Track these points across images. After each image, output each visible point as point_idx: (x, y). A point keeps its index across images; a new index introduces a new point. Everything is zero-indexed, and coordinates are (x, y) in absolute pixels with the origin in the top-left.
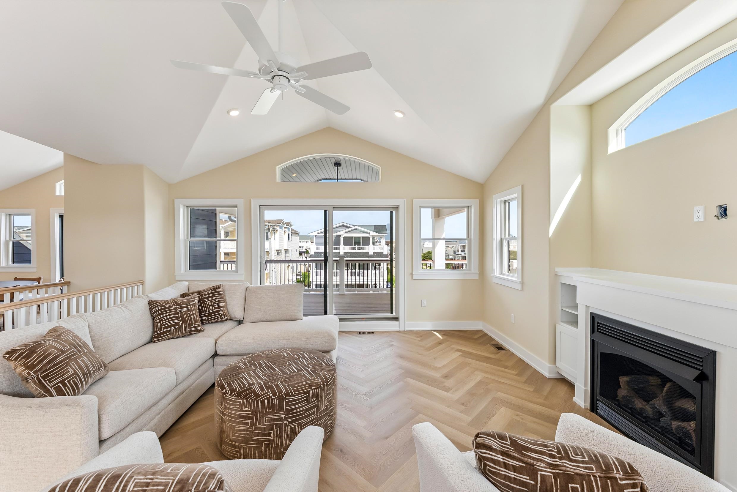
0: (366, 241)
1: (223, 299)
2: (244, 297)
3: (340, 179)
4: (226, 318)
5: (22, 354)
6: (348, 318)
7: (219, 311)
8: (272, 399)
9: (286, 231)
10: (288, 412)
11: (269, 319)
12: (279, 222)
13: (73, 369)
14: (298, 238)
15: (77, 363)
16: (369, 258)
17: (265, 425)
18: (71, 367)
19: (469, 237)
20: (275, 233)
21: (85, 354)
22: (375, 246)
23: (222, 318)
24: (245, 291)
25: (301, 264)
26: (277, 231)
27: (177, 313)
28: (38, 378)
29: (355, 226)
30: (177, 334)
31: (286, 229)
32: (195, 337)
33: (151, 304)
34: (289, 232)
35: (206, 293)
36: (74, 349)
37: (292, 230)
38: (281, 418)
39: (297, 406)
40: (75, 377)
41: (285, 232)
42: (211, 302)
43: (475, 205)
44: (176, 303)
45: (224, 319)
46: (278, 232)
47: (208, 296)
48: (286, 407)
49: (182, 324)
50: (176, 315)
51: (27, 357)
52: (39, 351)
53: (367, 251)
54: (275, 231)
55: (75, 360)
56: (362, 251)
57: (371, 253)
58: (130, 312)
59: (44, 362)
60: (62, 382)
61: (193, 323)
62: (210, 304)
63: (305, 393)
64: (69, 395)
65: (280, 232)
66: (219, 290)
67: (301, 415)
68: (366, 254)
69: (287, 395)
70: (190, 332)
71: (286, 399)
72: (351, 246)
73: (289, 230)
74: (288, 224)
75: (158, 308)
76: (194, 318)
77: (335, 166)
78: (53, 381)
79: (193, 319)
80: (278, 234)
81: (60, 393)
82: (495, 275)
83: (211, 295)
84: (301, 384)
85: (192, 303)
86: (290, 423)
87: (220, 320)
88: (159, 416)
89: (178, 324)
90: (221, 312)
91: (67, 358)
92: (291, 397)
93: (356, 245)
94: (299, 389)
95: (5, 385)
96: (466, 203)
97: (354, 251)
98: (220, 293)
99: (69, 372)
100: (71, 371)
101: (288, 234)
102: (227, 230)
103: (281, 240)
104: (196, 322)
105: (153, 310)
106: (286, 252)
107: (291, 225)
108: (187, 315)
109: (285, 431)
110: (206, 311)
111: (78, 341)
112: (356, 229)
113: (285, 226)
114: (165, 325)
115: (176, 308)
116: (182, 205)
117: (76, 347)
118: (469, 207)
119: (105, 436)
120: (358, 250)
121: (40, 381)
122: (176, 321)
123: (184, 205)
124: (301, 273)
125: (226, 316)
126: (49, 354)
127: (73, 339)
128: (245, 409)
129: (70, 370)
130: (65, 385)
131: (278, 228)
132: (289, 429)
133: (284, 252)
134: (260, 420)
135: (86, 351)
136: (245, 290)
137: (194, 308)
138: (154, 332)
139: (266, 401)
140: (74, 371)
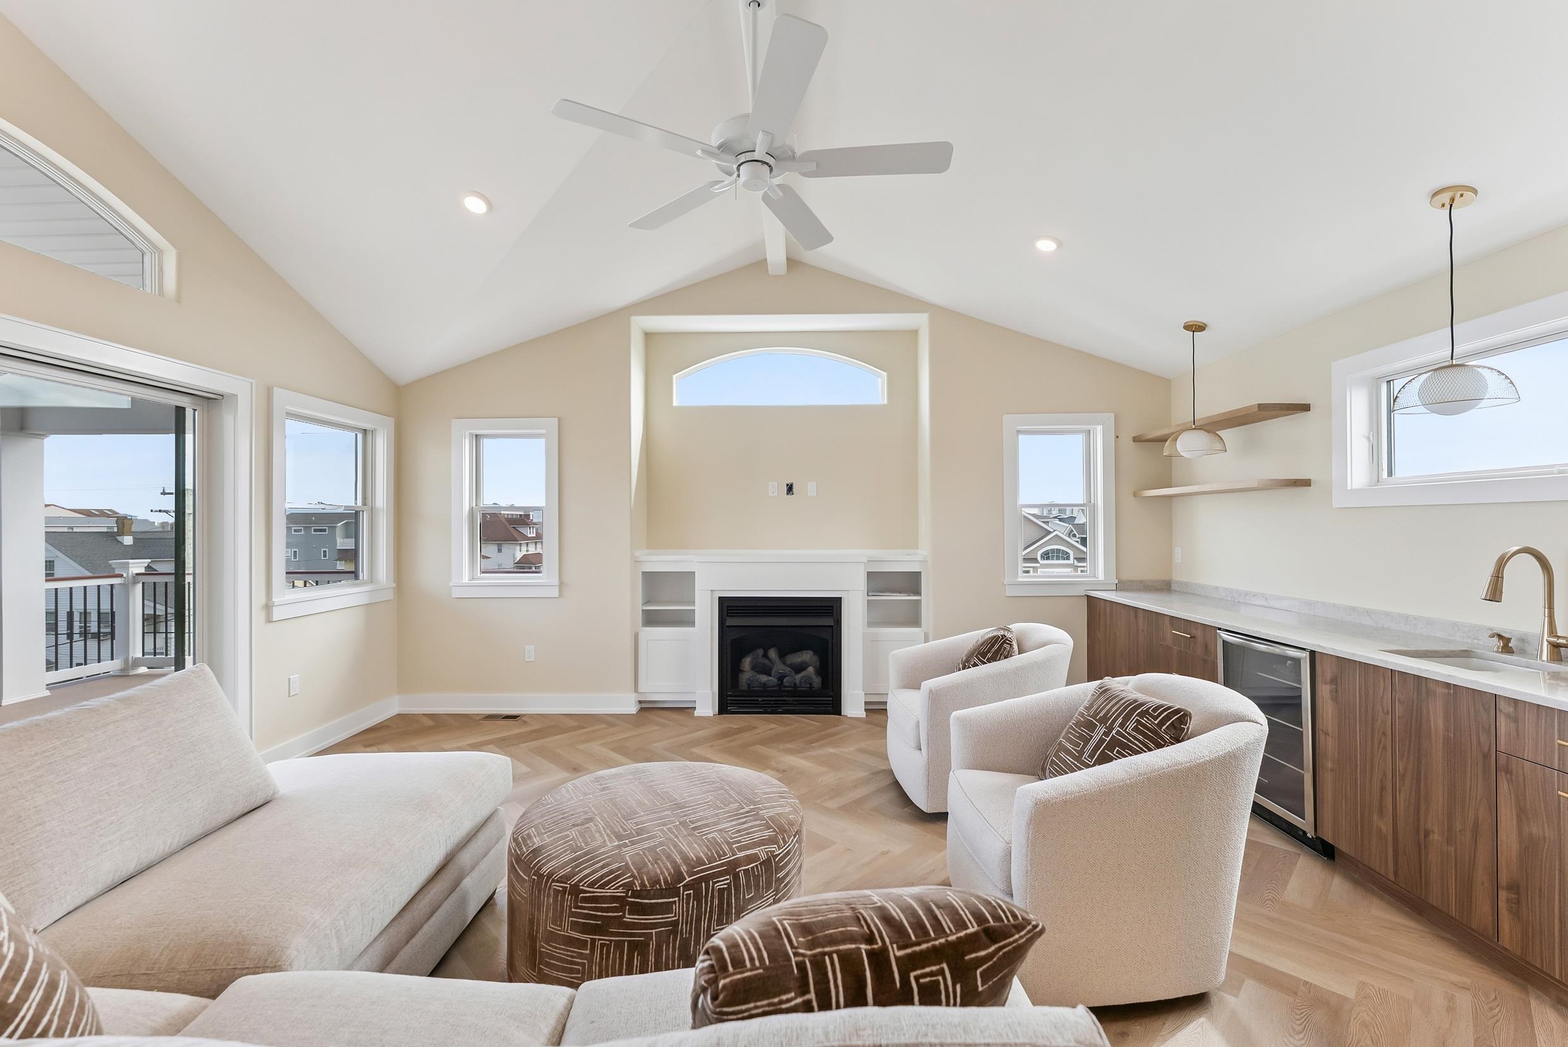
82: (464, 582)
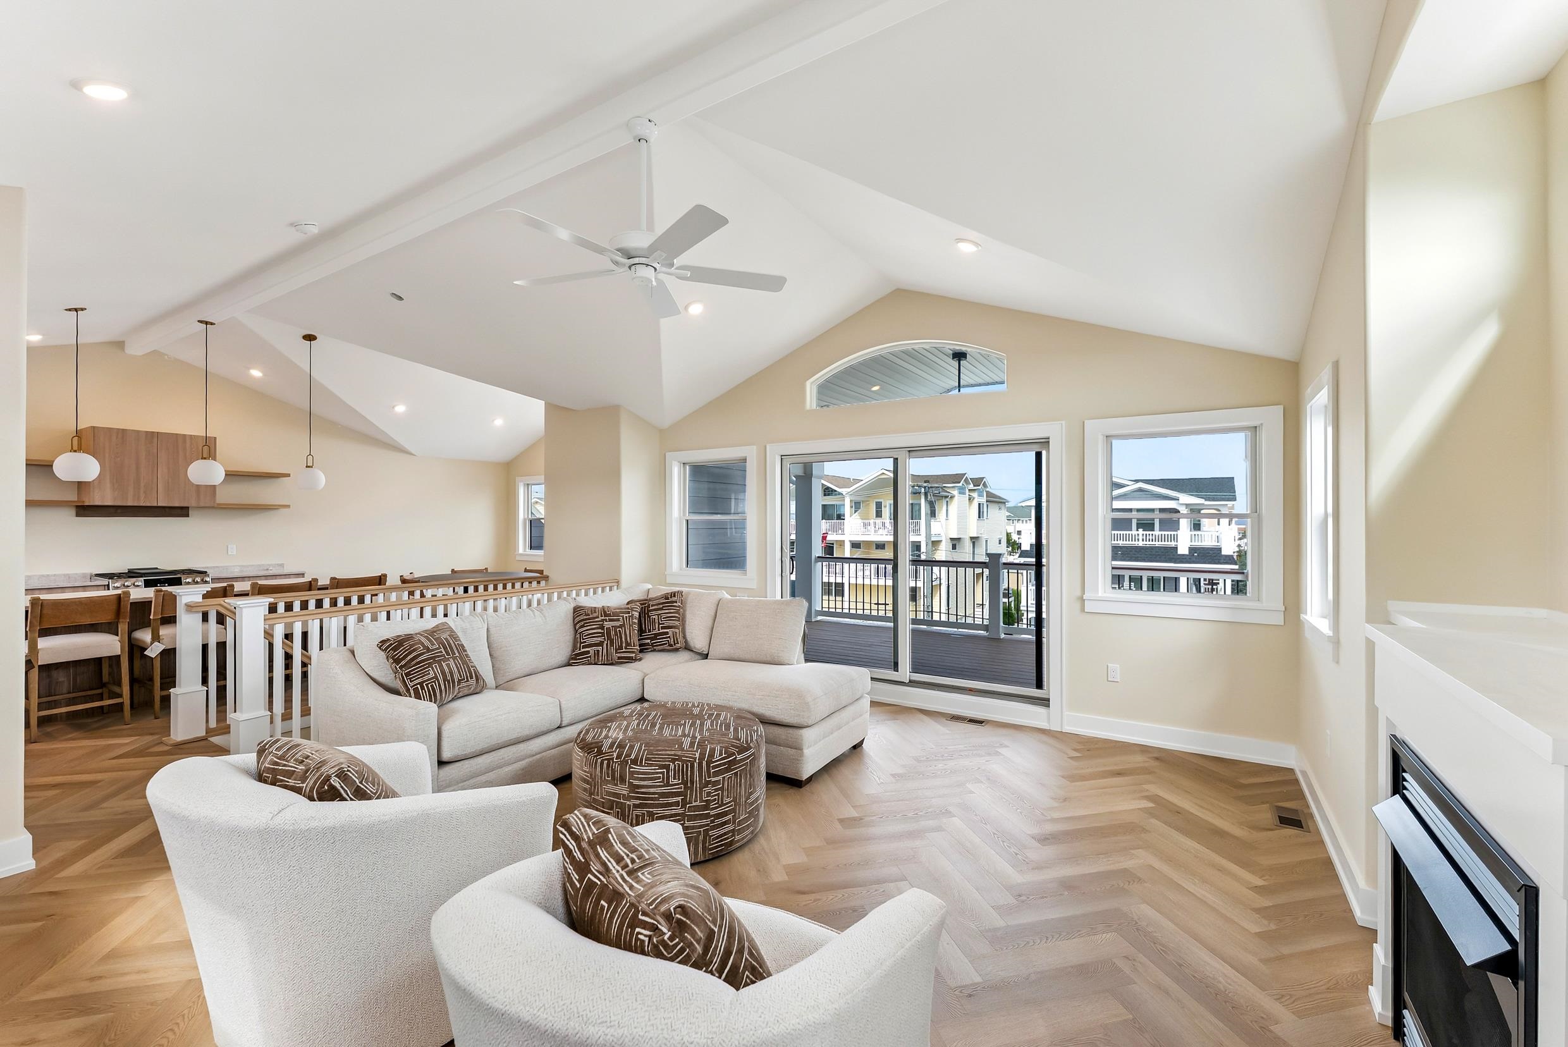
0: (1170, 520)
1: (677, 615)
2: (713, 614)
3: (965, 386)
4: (678, 646)
5: (391, 644)
6: (939, 684)
7: (667, 633)
8: (613, 762)
9: (974, 498)
10: (633, 788)
11: (741, 656)
12: (956, 478)
13: (434, 671)
14: (1005, 513)
15: (441, 666)
16: (1175, 563)
17: (603, 798)
18: (433, 669)
19: (1258, 511)
20: (947, 502)
21: (454, 658)
22: (1203, 533)
23: (671, 645)
24: (715, 605)
25: (1010, 571)
26: (952, 497)
27: (602, 627)
28: (402, 674)
29: (1137, 481)
30: (600, 658)
31: (975, 495)
32: (625, 667)
33: (577, 610)
34: (980, 500)
35: (654, 602)
36: (443, 650)
37: (989, 494)
38: (623, 794)
39: (645, 783)
40: (434, 682)
41: (971, 499)
42: (658, 617)
43: (1271, 419)
44: (605, 612)
45: (674, 647)
46: (956, 499)
47: (656, 607)
48: (629, 779)
49: (607, 644)
50: (600, 631)
51: (394, 649)
52: (406, 644)
53: (1173, 544)
54: (948, 499)
55: (439, 662)
56: (1157, 544)
57: (1183, 550)
58: (544, 619)
59: (409, 658)
60: (421, 684)
61: (624, 645)
62: (656, 621)
63: (661, 767)
64: (424, 700)
65: (959, 502)
66: (674, 599)
67: (652, 799)
68: (1170, 554)
69: (634, 762)
70: (619, 658)
71: (630, 768)
72: (1128, 532)
73: (980, 495)
74: (978, 482)
75: (582, 617)
76: (626, 639)
77: (955, 359)
78: (414, 680)
79: (623, 640)
80: (954, 506)
81: (418, 697)
83: (661, 606)
84: (663, 752)
85: (627, 615)
86: (635, 806)
87: (669, 648)
88: (531, 759)
89: (601, 644)
90: (670, 634)
91: (431, 658)
92: (638, 766)
93: (1141, 530)
94: (655, 758)
95: (390, 678)
96: (1251, 416)
97: (1136, 543)
98: (675, 604)
99: (429, 674)
100: (432, 674)
101: (979, 504)
102: (858, 499)
103: (962, 518)
104: (628, 644)
105: (577, 619)
106: (974, 543)
107: (985, 485)
108: (616, 632)
109: (629, 816)
110: (650, 631)
111: (451, 642)
112: (1140, 490)
113: (971, 486)
114: (585, 642)
115: (603, 621)
116: (675, 462)
117: (445, 648)
118: (1258, 428)
119: (446, 755)
120: (1145, 543)
121: (403, 678)
122: (600, 639)
123: (679, 462)
124: (1010, 592)
125: (678, 643)
126: (414, 650)
127: (446, 639)
128: (585, 768)
129: (431, 672)
130: (423, 688)
131: (955, 492)
132: (634, 816)
133: (968, 545)
134: (598, 788)
135: (457, 655)
136: (717, 603)
137: (629, 623)
138: (574, 648)
139: (606, 762)
140: (435, 674)
